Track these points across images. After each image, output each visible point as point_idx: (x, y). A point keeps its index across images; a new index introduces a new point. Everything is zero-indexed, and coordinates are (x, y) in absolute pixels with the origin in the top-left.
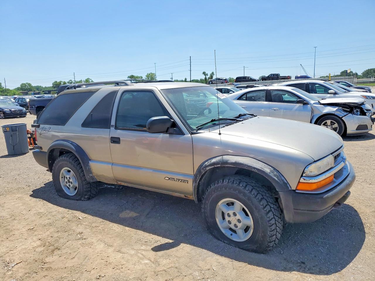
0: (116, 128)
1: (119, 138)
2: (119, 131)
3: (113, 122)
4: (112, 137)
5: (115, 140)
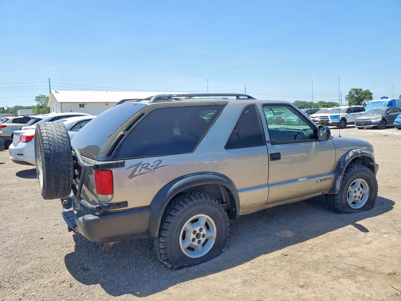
0: (273, 144)
1: (279, 154)
2: (277, 146)
3: (268, 138)
4: (271, 154)
5: (275, 157)
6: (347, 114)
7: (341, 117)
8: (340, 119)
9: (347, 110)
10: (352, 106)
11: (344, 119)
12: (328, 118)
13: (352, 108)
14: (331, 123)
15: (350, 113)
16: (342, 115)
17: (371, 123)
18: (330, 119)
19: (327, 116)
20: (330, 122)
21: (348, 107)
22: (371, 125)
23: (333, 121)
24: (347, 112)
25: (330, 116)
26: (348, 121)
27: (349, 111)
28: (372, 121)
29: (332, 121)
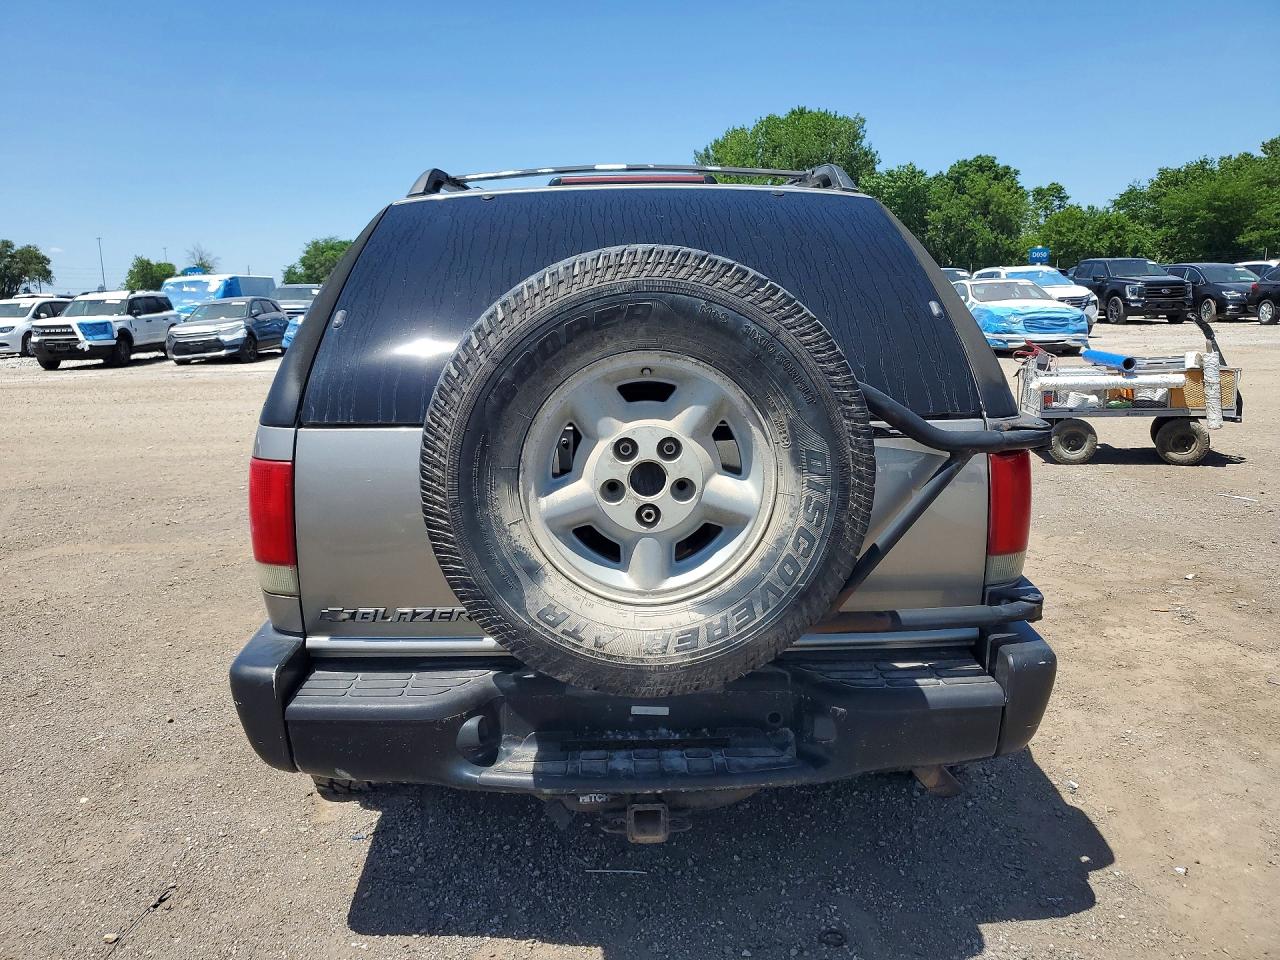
6: (129, 317)
7: (117, 326)
8: (116, 335)
9: (126, 305)
10: (139, 293)
11: (125, 335)
12: (73, 333)
13: (139, 298)
14: (87, 349)
15: (139, 314)
16: (119, 320)
17: (218, 345)
18: (80, 335)
19: (69, 326)
20: (85, 344)
21: (125, 295)
22: (220, 350)
23: (94, 343)
24: (130, 312)
25: (81, 325)
26: (137, 342)
27: (133, 307)
28: (222, 337)
29: (90, 343)
